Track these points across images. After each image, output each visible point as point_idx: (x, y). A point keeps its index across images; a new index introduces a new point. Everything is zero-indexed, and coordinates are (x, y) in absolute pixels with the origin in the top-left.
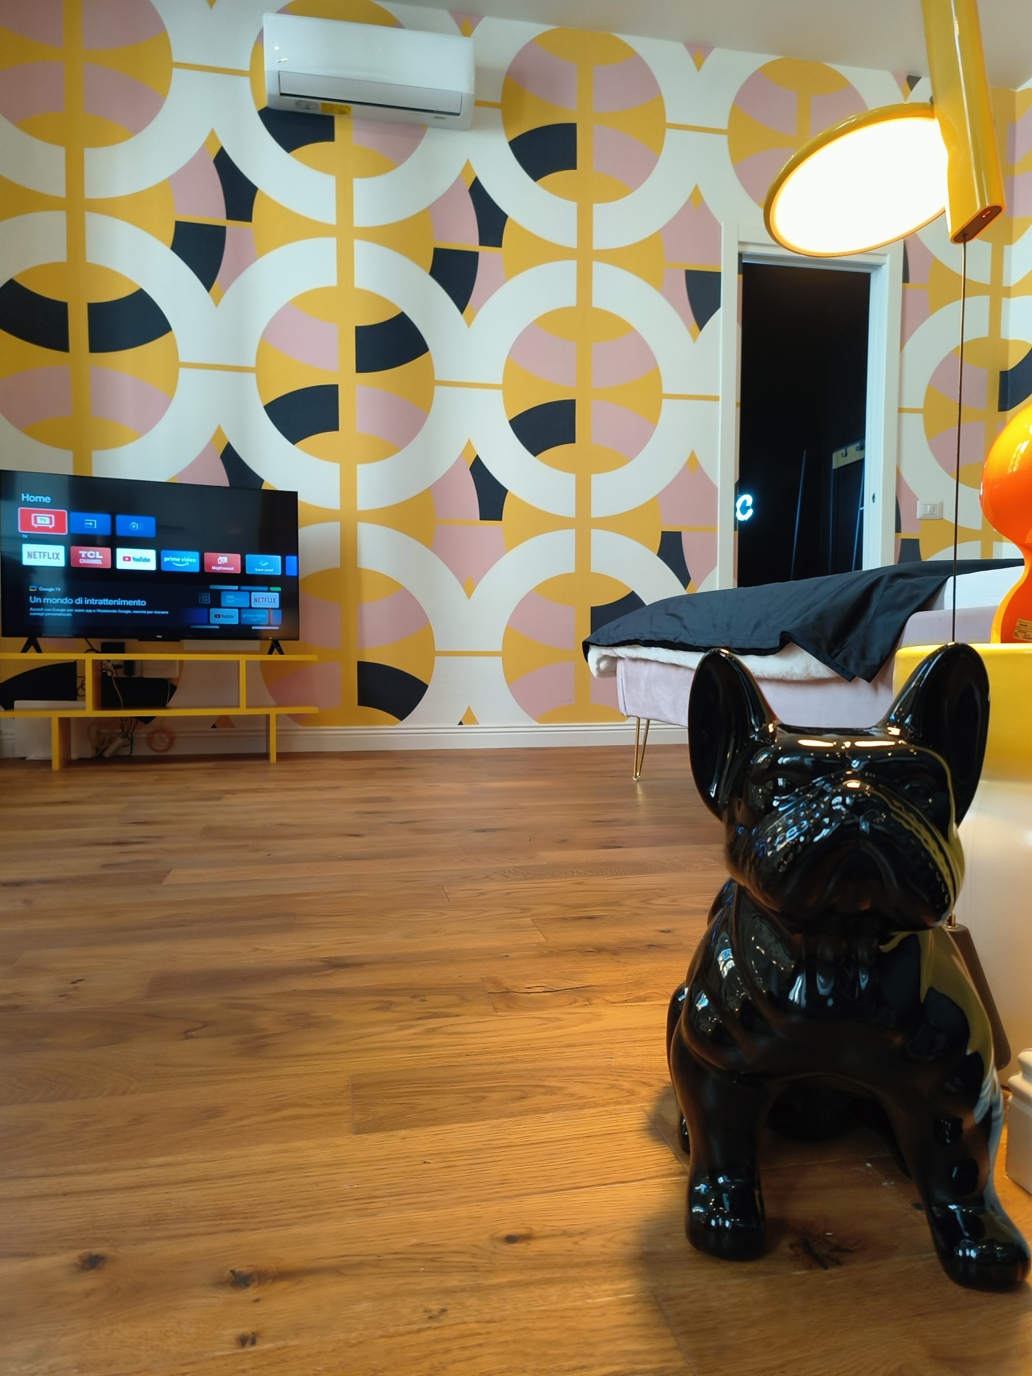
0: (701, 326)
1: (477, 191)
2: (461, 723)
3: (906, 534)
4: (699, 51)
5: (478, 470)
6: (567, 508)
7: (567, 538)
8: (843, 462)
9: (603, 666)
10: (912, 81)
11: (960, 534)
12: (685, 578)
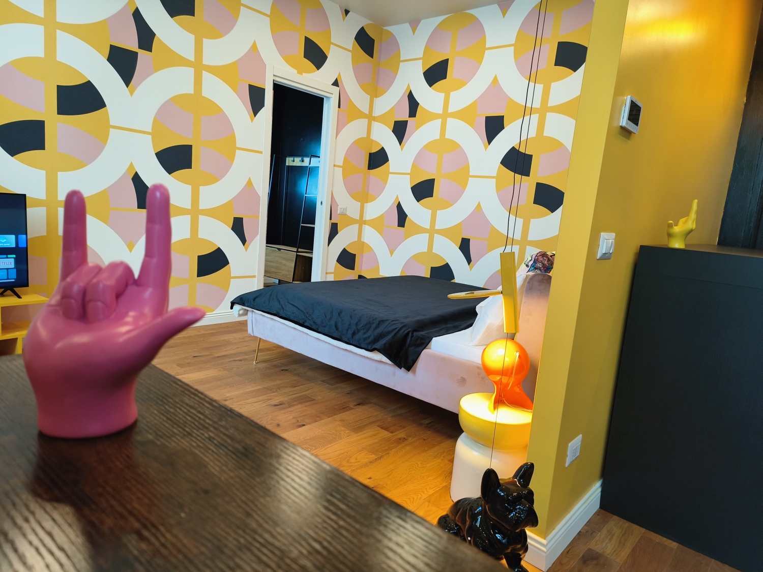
0: (255, 113)
1: (137, 15)
3: (333, 221)
5: (137, 179)
6: (187, 204)
7: (187, 219)
8: (292, 164)
9: (241, 312)
10: (347, 12)
11: (352, 221)
12: (243, 240)
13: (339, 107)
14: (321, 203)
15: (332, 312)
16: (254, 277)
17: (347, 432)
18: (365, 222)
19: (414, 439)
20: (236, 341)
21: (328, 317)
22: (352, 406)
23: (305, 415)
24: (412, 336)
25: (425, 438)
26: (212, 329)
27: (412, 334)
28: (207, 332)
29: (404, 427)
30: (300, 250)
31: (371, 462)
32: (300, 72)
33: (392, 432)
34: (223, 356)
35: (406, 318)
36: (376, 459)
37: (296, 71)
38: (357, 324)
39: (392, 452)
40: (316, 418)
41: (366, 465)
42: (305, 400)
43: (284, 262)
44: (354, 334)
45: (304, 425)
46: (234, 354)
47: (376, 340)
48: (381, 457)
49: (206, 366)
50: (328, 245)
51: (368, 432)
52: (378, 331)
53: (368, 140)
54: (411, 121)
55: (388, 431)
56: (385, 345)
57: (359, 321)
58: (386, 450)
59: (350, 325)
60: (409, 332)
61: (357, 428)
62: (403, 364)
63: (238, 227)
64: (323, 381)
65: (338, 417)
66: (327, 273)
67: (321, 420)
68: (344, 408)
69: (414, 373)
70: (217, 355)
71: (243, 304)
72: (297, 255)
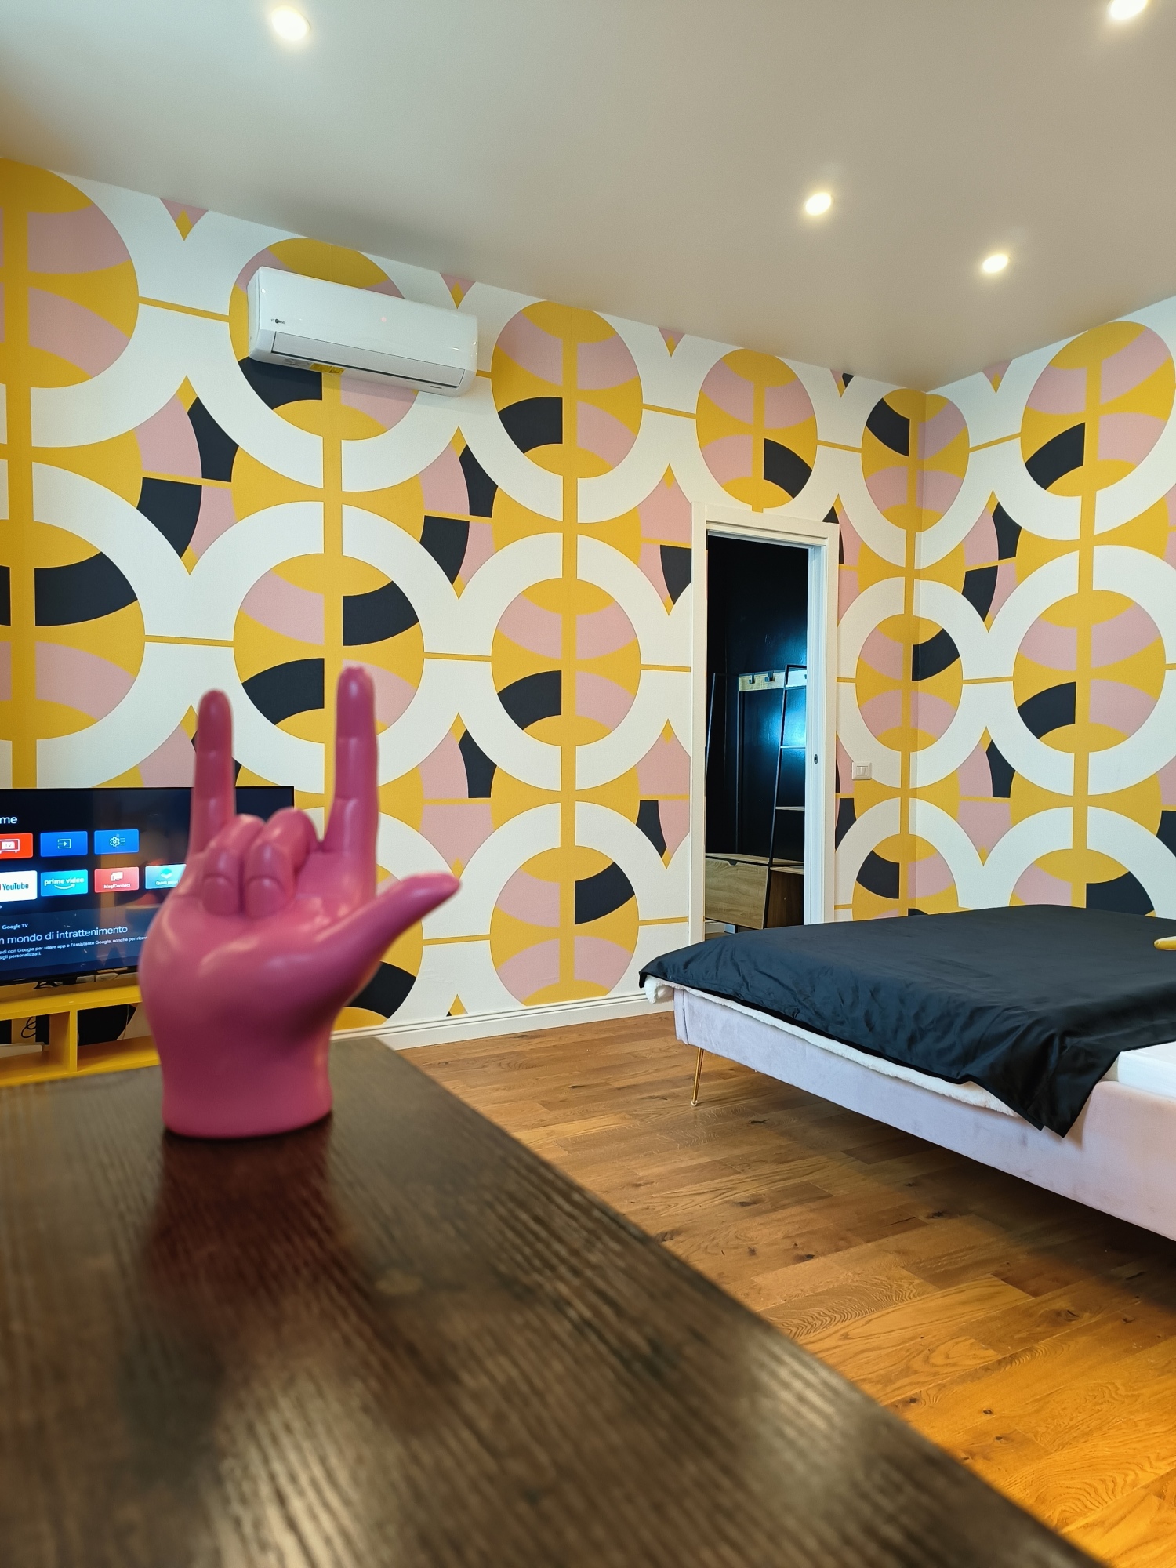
0: (674, 599)
1: (468, 460)
2: (449, 1014)
3: (844, 795)
4: (672, 337)
5: (468, 745)
6: (552, 781)
7: (552, 812)
8: (750, 688)
9: (661, 993)
10: (847, 378)
11: (884, 793)
12: (661, 846)
13: (841, 561)
14: (816, 759)
15: (856, 990)
16: (685, 919)
17: (917, 1282)
18: (915, 793)
19: (1098, 1317)
20: (653, 1055)
21: (848, 1001)
22: (922, 1218)
23: (811, 1233)
24: (1062, 1048)
25: (1129, 1317)
26: (606, 1030)
27: (1062, 1041)
28: (597, 1037)
29: (1067, 1284)
30: (775, 861)
31: (986, 1369)
32: (758, 508)
33: (1035, 1294)
34: (629, 1087)
35: (1040, 1001)
36: (999, 1362)
37: (750, 507)
38: (917, 1017)
39: (1041, 1346)
40: (838, 1241)
41: (974, 1376)
42: (807, 1194)
43: (744, 887)
44: (912, 1041)
45: (810, 1257)
46: (651, 1084)
47: (970, 1054)
48: (1013, 1358)
49: (596, 1109)
50: (836, 848)
51: (971, 1288)
52: (973, 1033)
53: (908, 617)
54: (1004, 566)
55: (1023, 1289)
56: (992, 1066)
57: (923, 1009)
58: (1023, 1340)
59: (900, 1018)
60: (1051, 1038)
61: (942, 1276)
62: (1044, 1117)
63: (649, 819)
64: (848, 1152)
65: (891, 1241)
66: (836, 907)
67: (850, 1246)
68: (903, 1222)
69: (1078, 1140)
70: (617, 1085)
71: (664, 977)
72: (770, 872)
